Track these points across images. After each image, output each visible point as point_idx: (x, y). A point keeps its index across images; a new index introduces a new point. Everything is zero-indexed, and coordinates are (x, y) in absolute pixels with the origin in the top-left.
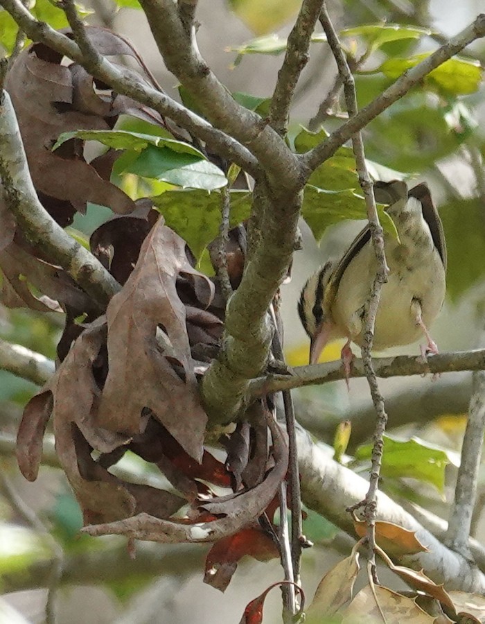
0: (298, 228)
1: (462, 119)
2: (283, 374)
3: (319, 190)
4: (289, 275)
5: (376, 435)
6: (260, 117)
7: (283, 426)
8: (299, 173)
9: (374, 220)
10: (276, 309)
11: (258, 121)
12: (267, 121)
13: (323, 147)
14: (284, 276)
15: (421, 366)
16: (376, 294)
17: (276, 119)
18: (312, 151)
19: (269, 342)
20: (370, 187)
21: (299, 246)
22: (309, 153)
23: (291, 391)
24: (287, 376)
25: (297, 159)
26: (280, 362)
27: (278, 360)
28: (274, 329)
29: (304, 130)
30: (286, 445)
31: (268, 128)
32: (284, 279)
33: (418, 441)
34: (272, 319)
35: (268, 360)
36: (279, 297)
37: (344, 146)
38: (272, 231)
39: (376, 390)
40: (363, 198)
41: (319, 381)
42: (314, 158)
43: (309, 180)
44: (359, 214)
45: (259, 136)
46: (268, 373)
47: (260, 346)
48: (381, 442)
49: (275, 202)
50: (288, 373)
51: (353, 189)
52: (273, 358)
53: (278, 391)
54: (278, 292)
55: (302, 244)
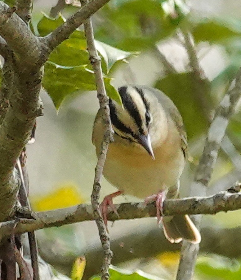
0: (39, 97)
1: (176, 7)
2: (28, 218)
3: (58, 66)
4: (33, 136)
5: (104, 268)
6: (7, 6)
7: (29, 261)
8: (40, 52)
9: (102, 90)
10: (22, 165)
11: (7, 9)
12: (14, 10)
13: (60, 31)
14: (29, 137)
15: (142, 211)
16: (103, 152)
17: (21, 8)
18: (50, 34)
19: (17, 192)
20: (99, 64)
21: (41, 113)
22: (49, 36)
23: (35, 232)
24: (31, 220)
25: (38, 41)
26: (26, 208)
27: (24, 207)
28: (20, 181)
29: (44, 17)
30: (31, 277)
31: (14, 15)
32: (28, 140)
33: (141, 273)
34: (19, 173)
35: (16, 207)
36: (25, 155)
37: (78, 29)
38: (18, 100)
39: (103, 232)
40: (93, 72)
41: (58, 224)
42: (53, 40)
43: (49, 58)
44: (90, 86)
45: (7, 21)
46: (16, 217)
47: (9, 195)
48: (108, 275)
49: (21, 76)
50: (32, 218)
51: (85, 65)
52: (19, 205)
53: (24, 232)
54: (24, 150)
55: (43, 111)
